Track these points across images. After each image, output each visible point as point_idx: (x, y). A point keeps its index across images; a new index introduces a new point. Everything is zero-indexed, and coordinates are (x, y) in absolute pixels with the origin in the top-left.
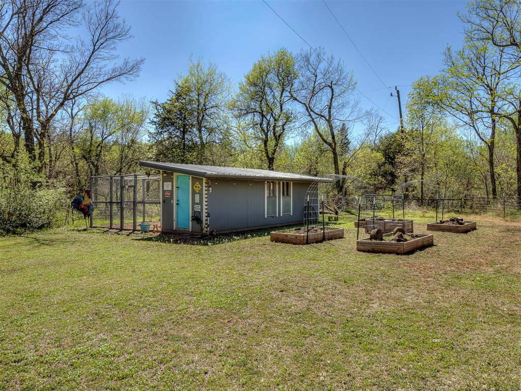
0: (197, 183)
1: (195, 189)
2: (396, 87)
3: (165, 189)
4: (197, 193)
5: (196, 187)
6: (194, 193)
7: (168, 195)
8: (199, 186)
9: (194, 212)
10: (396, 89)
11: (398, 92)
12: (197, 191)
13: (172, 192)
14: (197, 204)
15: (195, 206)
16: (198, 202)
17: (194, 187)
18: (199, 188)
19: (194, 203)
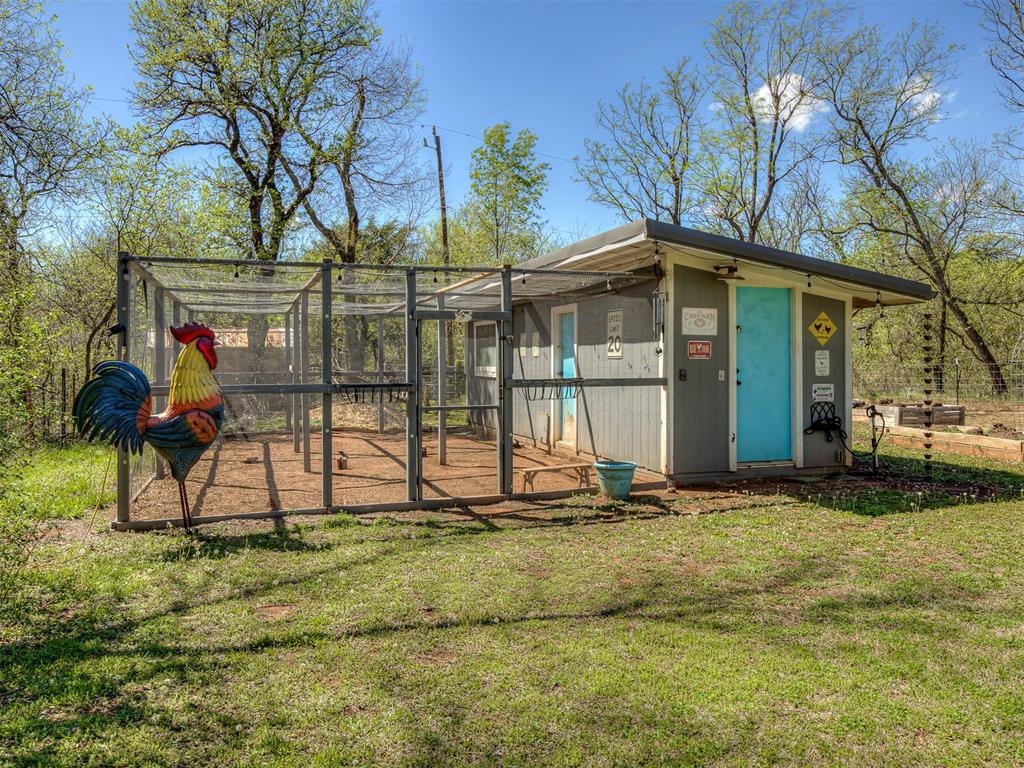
0: (823, 315)
1: (816, 333)
2: (434, 129)
3: (685, 331)
4: (822, 348)
5: (818, 327)
6: (810, 347)
7: (700, 353)
8: (830, 324)
9: (812, 407)
10: (434, 134)
11: (437, 140)
12: (823, 342)
13: (720, 341)
14: (822, 380)
15: (815, 387)
16: (827, 373)
17: (812, 328)
18: (828, 330)
19: (810, 377)
